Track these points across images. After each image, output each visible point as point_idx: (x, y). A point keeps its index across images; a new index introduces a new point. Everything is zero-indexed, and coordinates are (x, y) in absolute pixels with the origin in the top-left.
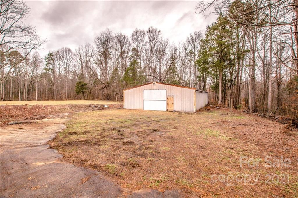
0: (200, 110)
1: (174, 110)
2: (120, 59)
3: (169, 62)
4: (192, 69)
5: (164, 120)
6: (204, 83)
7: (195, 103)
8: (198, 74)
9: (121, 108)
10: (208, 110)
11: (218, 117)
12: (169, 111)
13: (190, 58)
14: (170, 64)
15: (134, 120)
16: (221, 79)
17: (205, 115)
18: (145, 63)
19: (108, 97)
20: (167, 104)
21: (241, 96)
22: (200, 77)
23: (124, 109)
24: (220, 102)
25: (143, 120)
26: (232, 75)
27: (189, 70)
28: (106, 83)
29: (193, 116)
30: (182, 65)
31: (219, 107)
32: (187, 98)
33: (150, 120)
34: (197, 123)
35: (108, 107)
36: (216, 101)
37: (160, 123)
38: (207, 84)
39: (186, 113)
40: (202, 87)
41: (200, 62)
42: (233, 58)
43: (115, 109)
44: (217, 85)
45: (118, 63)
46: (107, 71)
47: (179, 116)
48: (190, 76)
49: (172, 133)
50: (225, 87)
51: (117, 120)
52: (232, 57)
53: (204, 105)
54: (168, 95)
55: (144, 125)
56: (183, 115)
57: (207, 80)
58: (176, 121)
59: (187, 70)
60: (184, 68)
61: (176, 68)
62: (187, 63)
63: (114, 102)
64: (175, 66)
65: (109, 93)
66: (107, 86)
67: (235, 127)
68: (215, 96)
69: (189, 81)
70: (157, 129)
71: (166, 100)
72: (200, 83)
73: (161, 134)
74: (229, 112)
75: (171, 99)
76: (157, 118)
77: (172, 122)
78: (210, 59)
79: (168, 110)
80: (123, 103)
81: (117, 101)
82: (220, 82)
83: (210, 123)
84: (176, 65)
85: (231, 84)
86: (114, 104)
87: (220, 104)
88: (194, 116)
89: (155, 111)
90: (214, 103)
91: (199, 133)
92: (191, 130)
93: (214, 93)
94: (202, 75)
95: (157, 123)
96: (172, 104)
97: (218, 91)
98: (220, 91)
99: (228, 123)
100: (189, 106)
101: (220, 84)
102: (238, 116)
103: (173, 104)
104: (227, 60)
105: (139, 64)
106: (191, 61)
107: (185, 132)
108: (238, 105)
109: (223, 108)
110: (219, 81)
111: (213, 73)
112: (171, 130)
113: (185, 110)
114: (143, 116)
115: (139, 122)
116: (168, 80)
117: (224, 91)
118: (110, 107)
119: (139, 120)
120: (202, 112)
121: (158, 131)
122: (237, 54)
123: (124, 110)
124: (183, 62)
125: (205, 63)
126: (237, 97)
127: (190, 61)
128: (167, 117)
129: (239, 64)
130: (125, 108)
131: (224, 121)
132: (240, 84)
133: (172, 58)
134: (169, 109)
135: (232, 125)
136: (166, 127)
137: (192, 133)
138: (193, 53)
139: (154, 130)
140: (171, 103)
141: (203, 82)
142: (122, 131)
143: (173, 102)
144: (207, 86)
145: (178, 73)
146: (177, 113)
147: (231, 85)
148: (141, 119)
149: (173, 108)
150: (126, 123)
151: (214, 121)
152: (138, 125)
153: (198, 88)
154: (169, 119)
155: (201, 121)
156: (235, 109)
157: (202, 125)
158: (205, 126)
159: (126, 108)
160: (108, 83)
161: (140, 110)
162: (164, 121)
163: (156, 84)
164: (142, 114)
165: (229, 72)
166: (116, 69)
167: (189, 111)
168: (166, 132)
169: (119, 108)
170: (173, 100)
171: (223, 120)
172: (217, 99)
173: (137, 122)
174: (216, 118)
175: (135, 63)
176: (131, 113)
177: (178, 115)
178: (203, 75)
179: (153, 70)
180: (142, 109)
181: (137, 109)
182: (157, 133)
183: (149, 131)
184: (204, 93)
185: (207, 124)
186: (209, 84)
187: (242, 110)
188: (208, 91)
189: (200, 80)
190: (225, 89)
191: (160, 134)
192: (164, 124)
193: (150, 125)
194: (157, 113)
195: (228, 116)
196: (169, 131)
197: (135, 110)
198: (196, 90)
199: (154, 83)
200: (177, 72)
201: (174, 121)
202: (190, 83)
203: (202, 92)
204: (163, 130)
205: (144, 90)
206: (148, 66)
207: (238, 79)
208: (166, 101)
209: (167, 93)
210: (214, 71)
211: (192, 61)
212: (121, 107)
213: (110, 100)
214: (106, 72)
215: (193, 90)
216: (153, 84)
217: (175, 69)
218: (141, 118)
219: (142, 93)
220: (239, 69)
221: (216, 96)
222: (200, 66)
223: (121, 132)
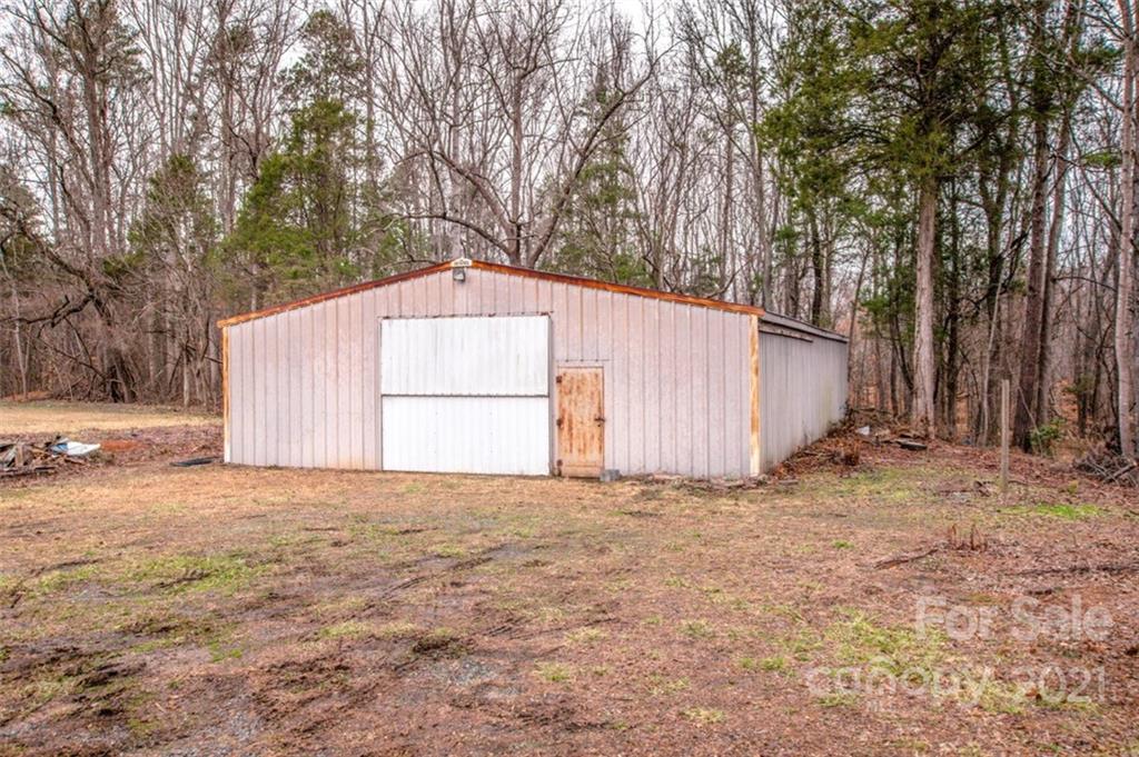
0: (792, 467)
1: (609, 466)
2: (212, 93)
3: (583, 123)
4: (739, 178)
5: (527, 551)
6: (818, 273)
7: (758, 415)
8: (780, 211)
9: (207, 462)
10: (851, 461)
11: (918, 514)
12: (575, 478)
13: (720, 100)
14: (584, 141)
15: (278, 561)
16: (926, 248)
17: (830, 501)
18: (407, 125)
19: (114, 375)
20: (560, 422)
21: (1055, 362)
22: (789, 235)
23: (223, 465)
24: (923, 403)
25: (355, 557)
26: (995, 224)
27: (717, 187)
28: (93, 269)
29: (744, 506)
30: (671, 149)
31: (916, 438)
32: (698, 381)
33: (413, 557)
34: (776, 566)
35: (94, 456)
36: (893, 399)
37: (485, 578)
38: (835, 282)
39: (693, 491)
40: (805, 307)
41: (788, 125)
42: (1007, 104)
43: (157, 464)
44: (902, 292)
45: (194, 118)
46: (113, 180)
47: (639, 514)
48: (725, 229)
49: (568, 670)
50: (955, 301)
51: (133, 560)
52: (998, 99)
53: (817, 429)
54: (560, 354)
55: (353, 600)
56: (673, 507)
57: (836, 257)
58: (617, 555)
59: (707, 181)
60: (682, 170)
61: (628, 170)
62: (703, 135)
63: (162, 412)
64: (618, 153)
65: (124, 348)
66: (104, 293)
67: (1049, 592)
68: (886, 363)
69: (720, 260)
70: (450, 632)
71: (548, 396)
72: (789, 276)
73: (478, 681)
74: (989, 477)
75: (588, 389)
76: (471, 532)
77: (581, 562)
78: (856, 111)
79: (565, 469)
80: (217, 421)
81: (193, 402)
82: (924, 263)
83: (867, 559)
84: (629, 148)
85: (995, 279)
86: (158, 431)
87: (925, 420)
88: (754, 507)
89: (466, 476)
90: (885, 413)
91: (787, 658)
92: (723, 631)
93: (883, 344)
94: (805, 223)
95: (463, 575)
96: (589, 427)
97: (911, 329)
98: (924, 332)
99: (994, 554)
100: (714, 437)
101: (924, 281)
102: (1050, 503)
103: (600, 420)
104: (965, 115)
105: (360, 133)
106: (731, 125)
107: (678, 650)
108: (1039, 422)
109: (948, 448)
110: (914, 261)
111: (875, 208)
112: (566, 641)
113: (684, 468)
114: (364, 519)
115: (320, 571)
116: (573, 253)
117: (944, 331)
118: (112, 456)
119: (325, 552)
120: (808, 480)
121: (454, 655)
122: (1031, 77)
123: (227, 476)
124: (677, 133)
125: (825, 131)
126: (1032, 373)
127: (727, 122)
128: (548, 523)
129: (1042, 145)
130: (237, 461)
131: (963, 546)
132: (1052, 280)
133: (599, 94)
134: (573, 461)
135: (1024, 574)
136: (529, 613)
137: (737, 659)
138: (742, 72)
139: (427, 648)
140: (583, 413)
141: (811, 272)
142: (128, 673)
143: (600, 409)
144: (834, 302)
145: (644, 204)
146: (628, 491)
147: (991, 293)
148: (336, 544)
149: (601, 448)
150: (197, 591)
151: (893, 540)
152: (302, 601)
153: (778, 307)
154: (563, 540)
155: (803, 548)
156: (1019, 454)
157: (805, 580)
158: (832, 592)
159: (249, 461)
160: (118, 272)
161: (356, 471)
162: (521, 559)
163: (472, 273)
164: (357, 504)
165: (978, 199)
166: (181, 168)
167: (715, 471)
168: (528, 655)
169: (188, 464)
170: (601, 394)
171: (958, 538)
172: (900, 384)
173: (300, 577)
174: (904, 523)
175: (326, 120)
176: (272, 496)
177: (636, 508)
178: (813, 218)
179: (460, 179)
180: (371, 465)
181: (332, 464)
182: (440, 671)
183: (376, 656)
184: (816, 340)
185: (848, 568)
186: (852, 286)
187: (1066, 459)
188: (847, 333)
189: (790, 253)
190: (953, 317)
191: (463, 687)
192: (519, 584)
193: (401, 594)
194: (478, 493)
195: (982, 502)
196: (544, 643)
197: (311, 471)
198: (762, 322)
199: (457, 270)
200: (632, 196)
201: (602, 551)
202: (721, 280)
203: (804, 337)
204: (502, 642)
205: (385, 322)
206: (424, 152)
207: (1036, 251)
208: (547, 400)
209: (558, 339)
210: (879, 192)
211: (740, 126)
212: (207, 456)
213: (133, 397)
214: (99, 188)
215: (745, 318)
216: (450, 273)
217: (621, 176)
218: (346, 535)
219: (370, 340)
220: (1041, 179)
221: (894, 362)
222: (787, 153)
223: (116, 685)
